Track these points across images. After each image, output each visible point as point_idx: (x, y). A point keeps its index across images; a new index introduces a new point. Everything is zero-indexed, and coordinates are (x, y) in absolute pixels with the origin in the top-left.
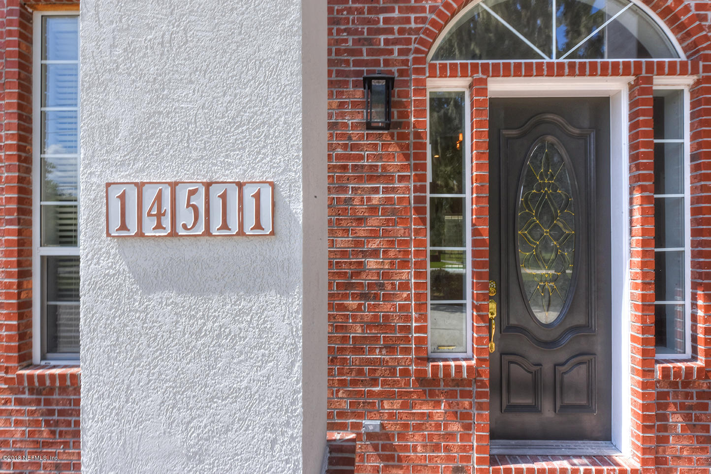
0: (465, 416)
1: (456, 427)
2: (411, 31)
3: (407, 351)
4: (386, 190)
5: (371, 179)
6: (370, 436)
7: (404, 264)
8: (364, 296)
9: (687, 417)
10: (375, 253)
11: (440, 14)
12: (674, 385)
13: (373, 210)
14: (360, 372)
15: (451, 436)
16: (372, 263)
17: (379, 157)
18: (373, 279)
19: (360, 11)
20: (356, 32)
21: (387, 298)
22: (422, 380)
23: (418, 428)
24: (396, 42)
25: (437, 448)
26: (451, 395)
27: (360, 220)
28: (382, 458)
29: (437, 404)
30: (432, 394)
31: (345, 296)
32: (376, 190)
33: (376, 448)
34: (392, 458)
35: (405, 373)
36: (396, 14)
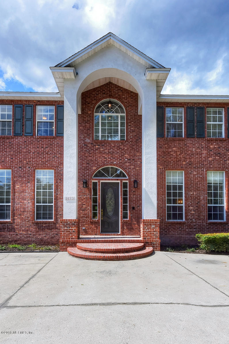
0: (97, 227)
1: (95, 228)
2: (90, 174)
3: (89, 218)
4: (86, 196)
5: (84, 194)
6: (84, 230)
7: (88, 206)
8: (83, 210)
9: (127, 227)
10: (84, 204)
11: (94, 172)
12: (125, 222)
13: (84, 198)
14: (82, 221)
15: (95, 230)
16: (84, 206)
17: (85, 191)
18: (84, 208)
19: (83, 171)
20: (82, 174)
21: (86, 211)
22: (91, 222)
23: (90, 229)
24: (88, 175)
25: (93, 231)
26: (95, 224)
27: (82, 200)
28: (85, 233)
29: (93, 225)
30: (92, 224)
31: (80, 211)
32: (85, 196)
33: (84, 231)
34: (87, 233)
35: (88, 221)
36: (88, 172)
